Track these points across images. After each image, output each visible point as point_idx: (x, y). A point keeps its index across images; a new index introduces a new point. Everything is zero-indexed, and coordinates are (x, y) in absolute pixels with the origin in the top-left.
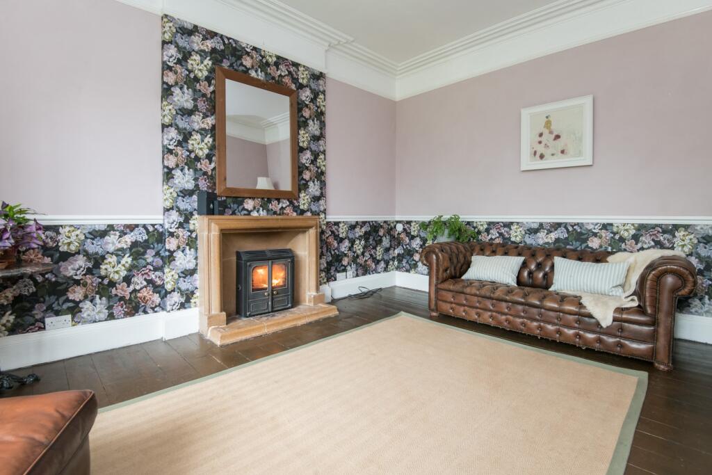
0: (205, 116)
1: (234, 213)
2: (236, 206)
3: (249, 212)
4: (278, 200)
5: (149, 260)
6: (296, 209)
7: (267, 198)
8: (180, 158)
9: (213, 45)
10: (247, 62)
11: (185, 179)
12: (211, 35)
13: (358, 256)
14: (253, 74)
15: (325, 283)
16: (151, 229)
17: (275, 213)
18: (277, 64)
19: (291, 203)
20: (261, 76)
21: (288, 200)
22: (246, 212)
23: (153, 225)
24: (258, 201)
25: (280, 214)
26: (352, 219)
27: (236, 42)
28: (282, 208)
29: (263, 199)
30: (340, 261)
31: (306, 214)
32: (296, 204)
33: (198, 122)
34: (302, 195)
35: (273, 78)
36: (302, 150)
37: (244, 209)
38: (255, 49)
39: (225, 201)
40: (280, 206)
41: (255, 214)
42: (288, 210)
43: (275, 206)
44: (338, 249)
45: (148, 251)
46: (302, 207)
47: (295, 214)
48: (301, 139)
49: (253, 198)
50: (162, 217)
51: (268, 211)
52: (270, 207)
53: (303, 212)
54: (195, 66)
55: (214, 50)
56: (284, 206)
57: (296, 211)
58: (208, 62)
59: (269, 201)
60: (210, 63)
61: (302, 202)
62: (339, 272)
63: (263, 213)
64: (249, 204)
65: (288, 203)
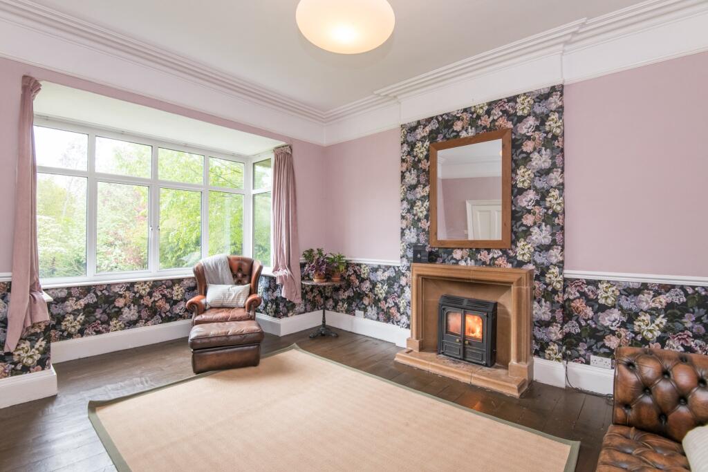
0: (425, 186)
1: (444, 262)
2: (446, 255)
3: (457, 262)
4: (489, 250)
5: (396, 290)
6: (511, 259)
7: (475, 249)
8: (408, 221)
9: (431, 128)
10: (458, 126)
11: (412, 236)
12: (430, 120)
14: (463, 134)
17: (484, 263)
18: (489, 112)
19: (505, 252)
20: (471, 132)
21: (501, 250)
22: (454, 261)
24: (466, 252)
25: (490, 265)
27: (447, 114)
28: (493, 258)
29: (471, 249)
30: (599, 338)
31: (525, 267)
32: (512, 254)
33: (420, 191)
34: (521, 244)
35: (485, 127)
36: (521, 191)
37: (452, 258)
38: (465, 110)
39: (437, 251)
40: (491, 255)
41: (463, 263)
42: (501, 261)
43: (484, 256)
45: (395, 284)
46: (520, 258)
47: (509, 266)
48: (519, 178)
49: (462, 249)
50: (399, 261)
51: (476, 261)
52: (479, 257)
53: (520, 264)
54: (419, 151)
55: (431, 132)
56: (495, 256)
57: (512, 263)
59: (478, 250)
60: (428, 143)
61: (519, 250)
63: (471, 263)
64: (457, 254)
65: (501, 253)
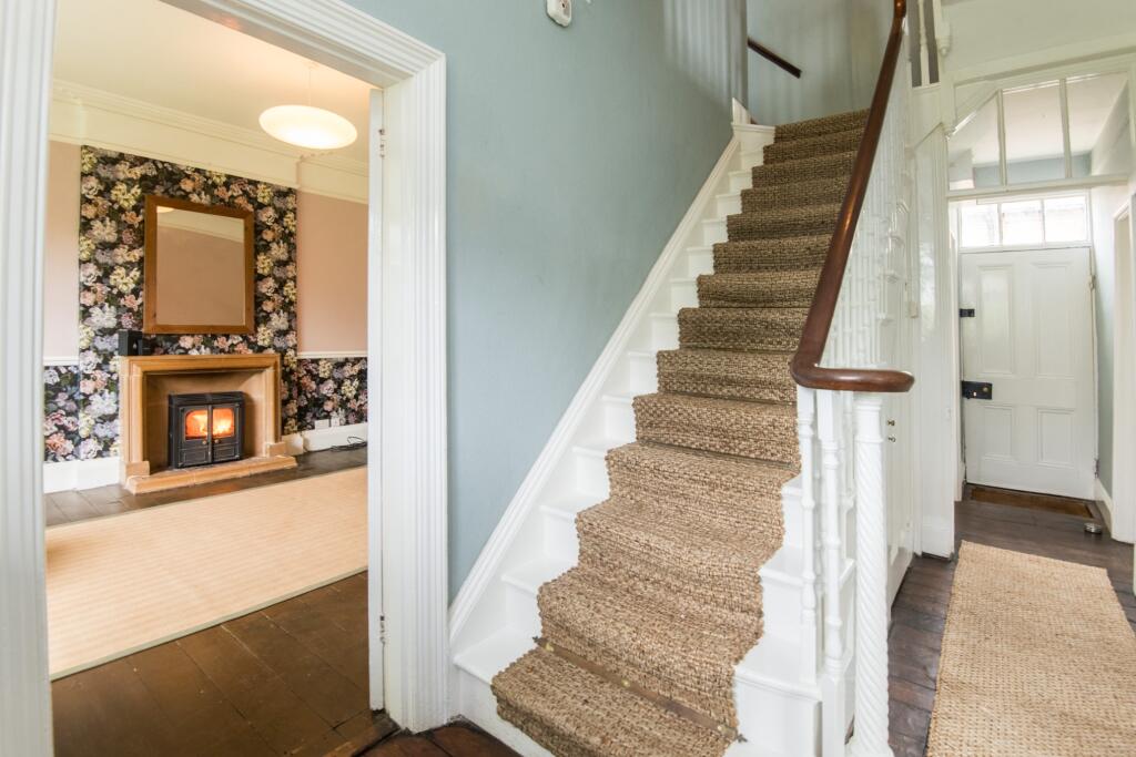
0: (132, 248)
1: (166, 352)
2: (168, 344)
3: (186, 351)
4: (227, 337)
5: (61, 404)
6: (252, 345)
7: (209, 336)
8: (99, 294)
9: (144, 172)
10: (187, 185)
11: (105, 317)
12: (142, 161)
13: (348, 400)
14: (194, 198)
15: (295, 432)
16: (63, 371)
17: (222, 351)
18: (227, 185)
19: (245, 338)
20: (205, 199)
21: (241, 336)
22: (182, 351)
23: (66, 367)
24: (198, 339)
25: (229, 352)
26: (340, 355)
27: (172, 165)
28: (232, 345)
29: (205, 335)
30: (321, 405)
31: (265, 352)
32: (253, 340)
33: (122, 254)
34: (261, 329)
35: (222, 200)
36: (261, 278)
37: (179, 347)
38: (197, 170)
39: (155, 339)
40: (230, 342)
41: (194, 353)
42: (241, 347)
43: (221, 342)
44: (317, 391)
45: (60, 395)
46: (260, 343)
47: (250, 351)
48: (259, 264)
49: (193, 335)
50: (77, 358)
51: (212, 349)
52: (216, 344)
53: (262, 349)
54: (120, 196)
55: (144, 177)
56: (235, 342)
57: (252, 348)
58: (137, 190)
59: (214, 337)
60: (139, 191)
61: (260, 337)
62: (318, 419)
63: (205, 352)
64: (186, 342)
65: (241, 339)
